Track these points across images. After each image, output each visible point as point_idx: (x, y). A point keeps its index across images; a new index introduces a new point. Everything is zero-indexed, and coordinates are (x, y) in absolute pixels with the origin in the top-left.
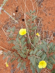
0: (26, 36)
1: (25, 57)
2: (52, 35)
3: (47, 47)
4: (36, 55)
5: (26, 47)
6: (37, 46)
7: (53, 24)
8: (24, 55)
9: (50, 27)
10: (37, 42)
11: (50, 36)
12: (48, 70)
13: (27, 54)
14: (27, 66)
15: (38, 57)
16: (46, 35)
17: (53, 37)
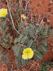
0: (8, 21)
1: (8, 48)
2: (42, 20)
3: (35, 31)
4: (21, 43)
5: (9, 34)
6: (23, 32)
7: (43, 7)
8: (7, 44)
9: (40, 11)
10: (22, 26)
11: (40, 21)
12: (37, 62)
13: (11, 43)
14: (11, 59)
15: (23, 45)
16: (35, 20)
17: (44, 22)
